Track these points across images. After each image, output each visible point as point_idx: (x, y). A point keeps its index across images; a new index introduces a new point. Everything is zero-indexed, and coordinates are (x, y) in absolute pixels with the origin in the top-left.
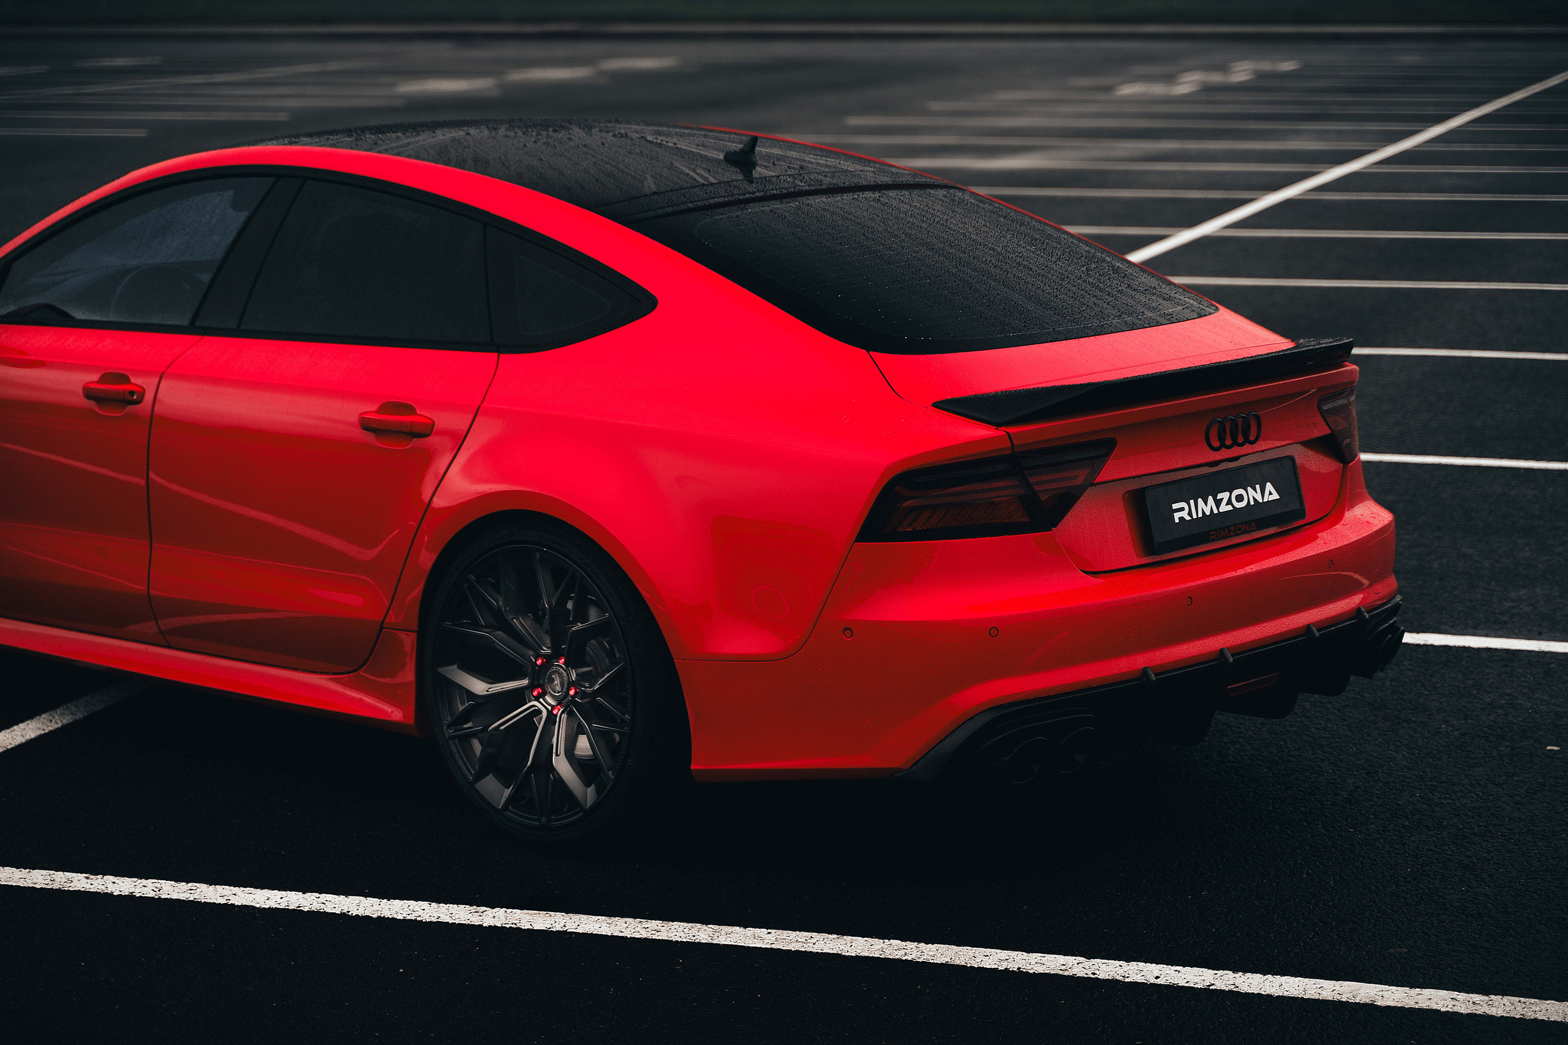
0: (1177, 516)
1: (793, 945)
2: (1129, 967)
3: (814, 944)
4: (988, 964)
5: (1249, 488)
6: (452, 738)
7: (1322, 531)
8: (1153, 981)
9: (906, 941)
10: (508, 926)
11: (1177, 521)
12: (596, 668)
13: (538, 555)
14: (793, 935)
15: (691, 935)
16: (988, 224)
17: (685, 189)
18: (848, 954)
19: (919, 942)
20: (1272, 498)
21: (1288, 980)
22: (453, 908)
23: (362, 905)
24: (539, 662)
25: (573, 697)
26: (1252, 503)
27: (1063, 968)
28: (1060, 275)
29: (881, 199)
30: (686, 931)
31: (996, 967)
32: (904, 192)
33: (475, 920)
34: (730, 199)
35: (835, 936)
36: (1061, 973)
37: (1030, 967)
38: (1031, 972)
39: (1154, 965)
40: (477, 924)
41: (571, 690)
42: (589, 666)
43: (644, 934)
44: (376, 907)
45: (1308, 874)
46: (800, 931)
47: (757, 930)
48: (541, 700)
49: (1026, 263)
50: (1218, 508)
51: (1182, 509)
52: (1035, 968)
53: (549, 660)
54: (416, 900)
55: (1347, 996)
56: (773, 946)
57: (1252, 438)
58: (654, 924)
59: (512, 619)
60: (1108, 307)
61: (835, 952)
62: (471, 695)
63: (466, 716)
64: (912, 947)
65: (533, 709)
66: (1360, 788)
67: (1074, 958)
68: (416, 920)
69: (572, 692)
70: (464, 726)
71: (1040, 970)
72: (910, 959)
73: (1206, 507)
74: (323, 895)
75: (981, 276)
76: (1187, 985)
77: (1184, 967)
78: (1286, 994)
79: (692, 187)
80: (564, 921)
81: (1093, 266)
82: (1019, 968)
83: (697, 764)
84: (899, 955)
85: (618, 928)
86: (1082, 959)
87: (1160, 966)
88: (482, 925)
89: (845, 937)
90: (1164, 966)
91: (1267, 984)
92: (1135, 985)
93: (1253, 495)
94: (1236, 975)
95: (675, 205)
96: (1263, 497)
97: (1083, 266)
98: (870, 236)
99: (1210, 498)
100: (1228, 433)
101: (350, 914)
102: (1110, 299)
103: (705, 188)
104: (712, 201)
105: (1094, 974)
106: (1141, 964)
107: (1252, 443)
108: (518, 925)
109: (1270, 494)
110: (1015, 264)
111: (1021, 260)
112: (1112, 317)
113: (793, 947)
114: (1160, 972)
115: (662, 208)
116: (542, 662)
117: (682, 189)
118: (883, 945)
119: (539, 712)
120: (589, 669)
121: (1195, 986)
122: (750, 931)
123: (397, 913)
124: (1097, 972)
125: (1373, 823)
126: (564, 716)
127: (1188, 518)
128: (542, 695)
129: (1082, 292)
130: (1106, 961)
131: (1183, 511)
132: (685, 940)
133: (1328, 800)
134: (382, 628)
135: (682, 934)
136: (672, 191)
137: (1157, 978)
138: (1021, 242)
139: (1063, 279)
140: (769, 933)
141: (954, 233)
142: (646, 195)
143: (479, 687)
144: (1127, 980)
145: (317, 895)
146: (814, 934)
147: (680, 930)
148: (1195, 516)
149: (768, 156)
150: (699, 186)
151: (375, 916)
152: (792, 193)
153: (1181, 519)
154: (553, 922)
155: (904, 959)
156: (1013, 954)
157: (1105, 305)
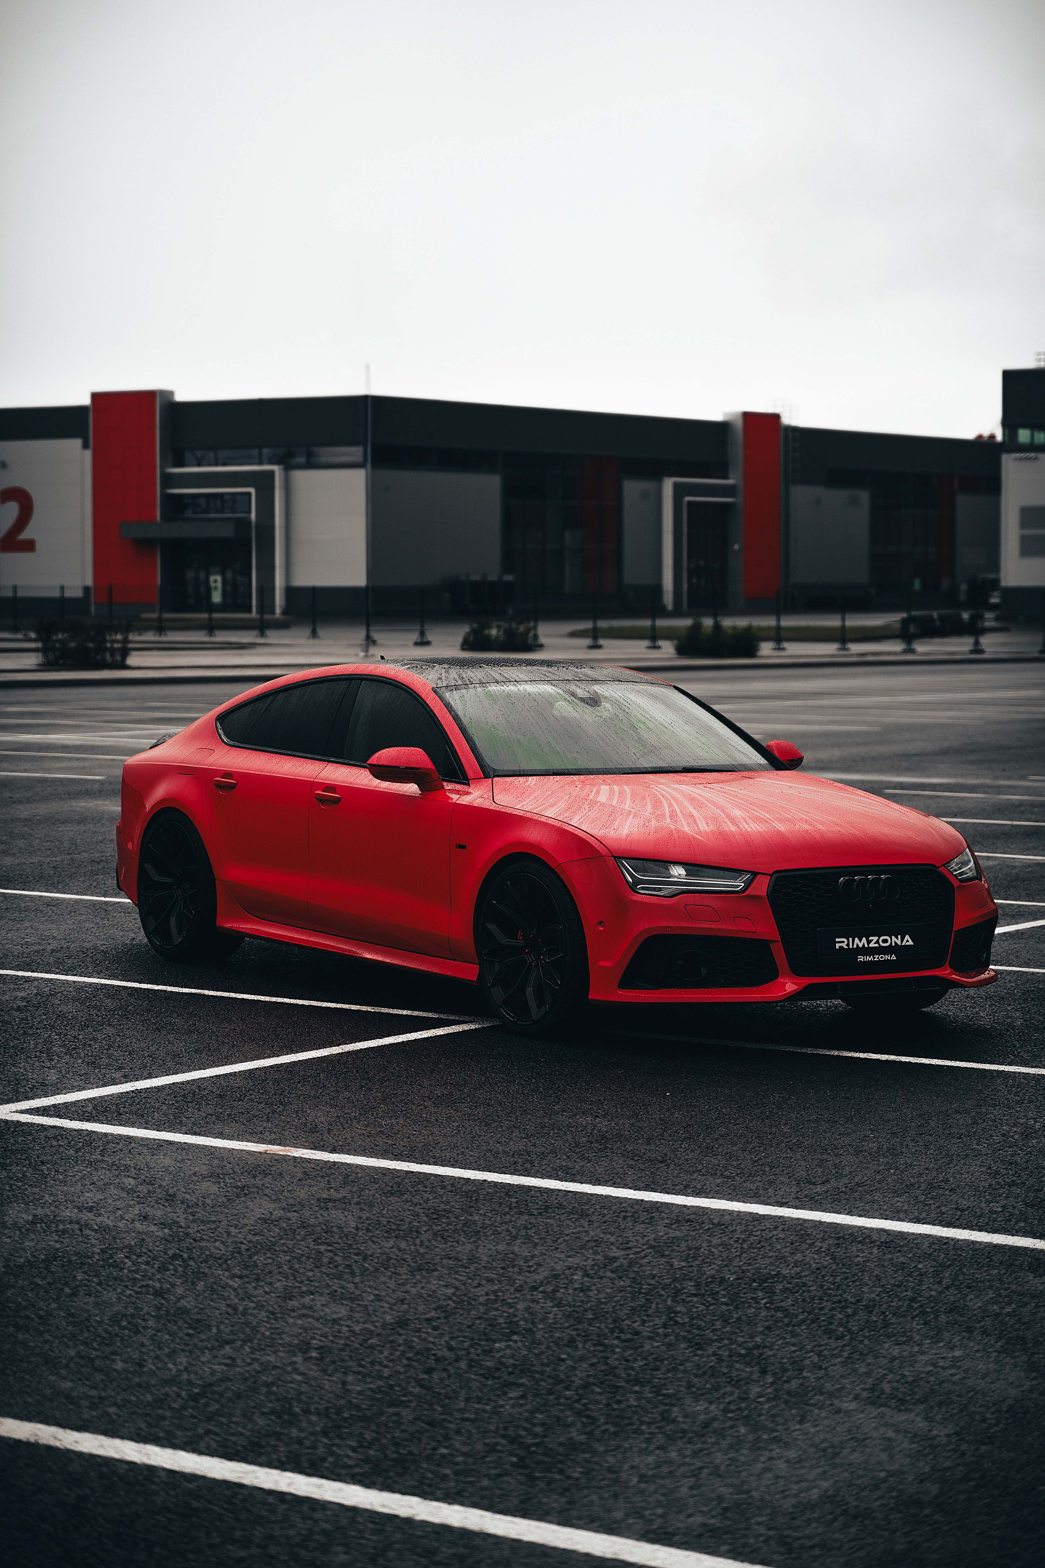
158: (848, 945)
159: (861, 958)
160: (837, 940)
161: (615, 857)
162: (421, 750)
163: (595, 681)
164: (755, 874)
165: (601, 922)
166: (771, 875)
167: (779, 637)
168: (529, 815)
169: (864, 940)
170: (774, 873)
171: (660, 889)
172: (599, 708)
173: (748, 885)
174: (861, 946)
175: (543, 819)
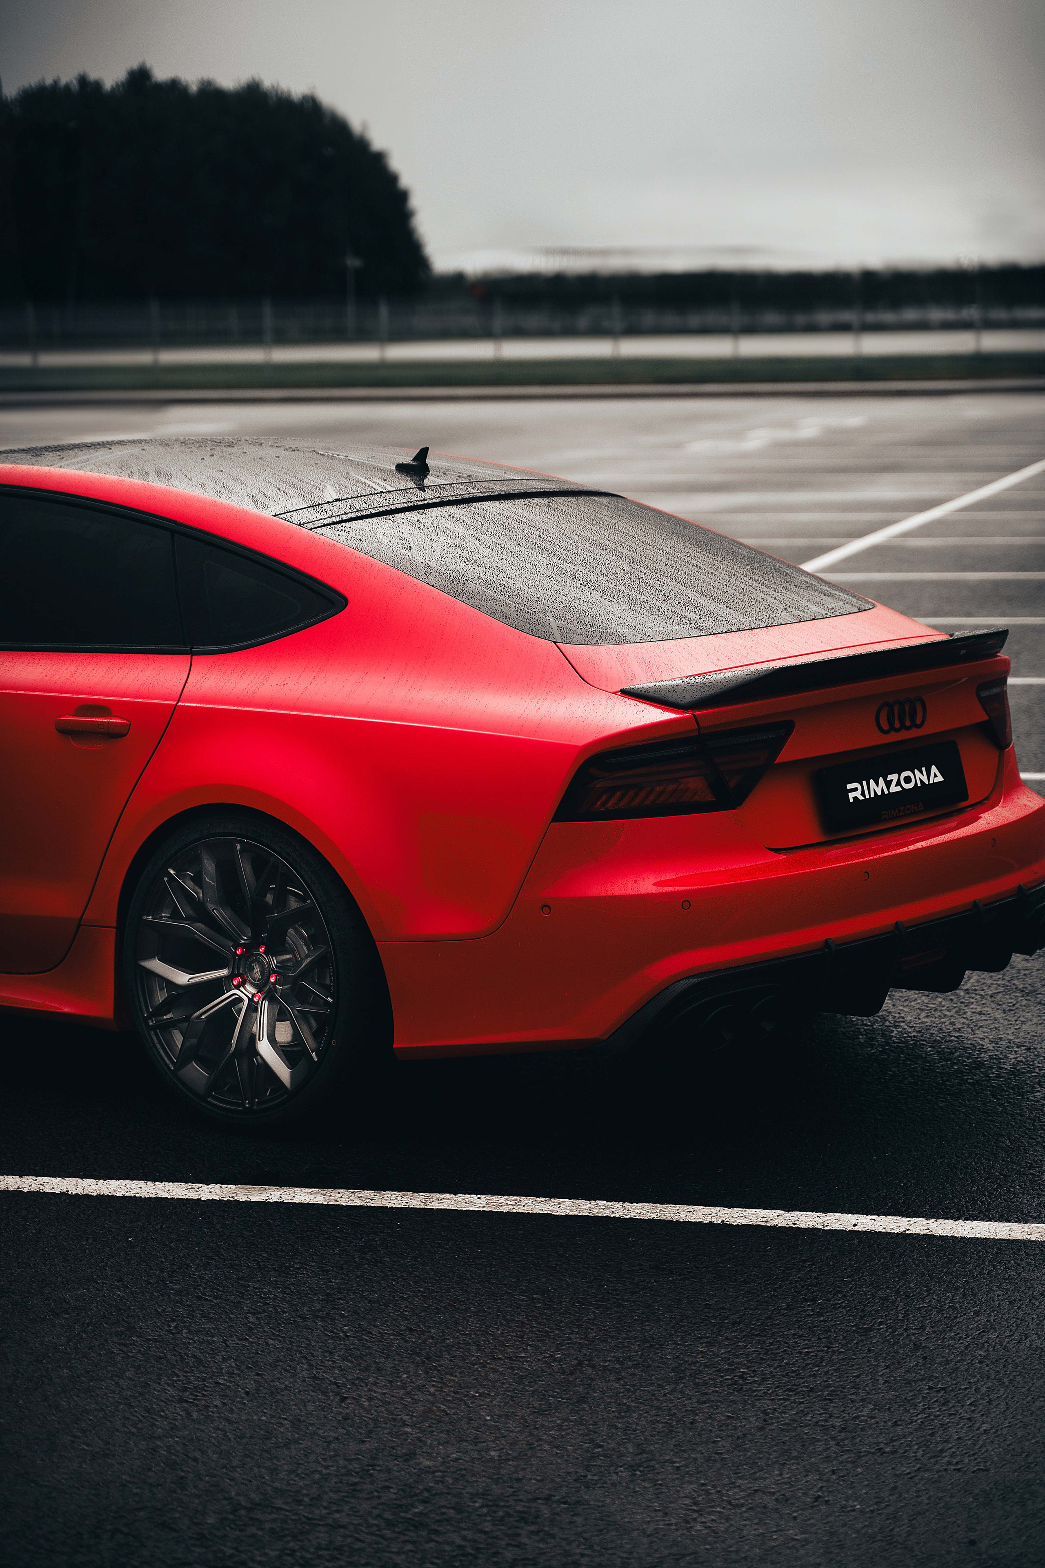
0: (851, 795)
1: (504, 1207)
2: (827, 1218)
3: (524, 1206)
4: (693, 1218)
5: (916, 771)
6: (154, 1028)
7: (984, 813)
8: (851, 1228)
9: (611, 1202)
10: (226, 1199)
11: (851, 800)
12: (295, 955)
13: (238, 846)
14: (502, 1199)
15: (404, 1202)
16: (654, 528)
17: (365, 496)
18: (558, 1214)
19: (624, 1202)
20: (937, 780)
21: (978, 1224)
22: (170, 1185)
23: (79, 1184)
24: (239, 952)
25: (274, 984)
26: (919, 785)
27: (765, 1219)
28: (727, 573)
29: (551, 504)
30: (399, 1198)
31: (701, 1220)
32: (570, 499)
33: (193, 1195)
34: (410, 504)
35: (543, 1199)
36: (763, 1224)
37: (733, 1220)
38: (735, 1224)
39: (850, 1215)
40: (196, 1198)
41: (272, 977)
42: (289, 954)
43: (358, 1203)
44: (94, 1187)
45: (984, 1136)
46: (509, 1195)
47: (467, 1196)
48: (242, 989)
49: (694, 562)
50: (888, 789)
51: (856, 789)
52: (738, 1221)
53: (250, 948)
54: (132, 1179)
55: (1036, 1235)
56: (485, 1209)
57: (918, 722)
58: (367, 1194)
59: (213, 910)
60: (775, 601)
61: (546, 1212)
62: (171, 985)
63: (167, 1005)
64: (618, 1206)
65: (234, 997)
66: (1022, 1062)
67: (774, 1211)
68: (135, 1197)
69: (272, 980)
70: (165, 1017)
71: (743, 1222)
72: (618, 1216)
73: (877, 788)
74: (39, 1178)
75: (654, 574)
76: (884, 1231)
77: (879, 1216)
78: (978, 1236)
79: (371, 494)
80: (279, 1193)
81: (756, 565)
82: (723, 1221)
83: (399, 1043)
84: (606, 1213)
85: (332, 1198)
86: (781, 1212)
87: (856, 1216)
88: (200, 1199)
89: (552, 1200)
90: (860, 1215)
91: (960, 1228)
92: (834, 1232)
93: (920, 777)
94: (928, 1222)
95: (358, 510)
96: (929, 779)
97: (748, 565)
98: (546, 537)
99: (881, 779)
100: (896, 718)
101: (70, 1193)
102: (776, 594)
103: (384, 495)
104: (393, 507)
105: (794, 1224)
106: (837, 1215)
107: (919, 726)
108: (236, 1198)
109: (935, 776)
110: (684, 563)
111: (689, 559)
112: (780, 610)
113: (505, 1209)
114: (857, 1221)
115: (345, 513)
116: (242, 952)
117: (361, 496)
118: (590, 1205)
119: (240, 1000)
120: (288, 956)
121: (892, 1232)
122: (461, 1197)
123: (115, 1191)
124: (796, 1222)
125: (1039, 1091)
126: (266, 1003)
127: (861, 798)
128: (242, 984)
129: (751, 588)
130: (805, 1213)
131: (856, 791)
132: (399, 1206)
133: (993, 1073)
134: (79, 925)
135: (395, 1202)
136: (352, 498)
137: (855, 1225)
138: (687, 543)
139: (730, 577)
140: (479, 1198)
141: (624, 535)
142: (329, 502)
143: (182, 978)
144: (826, 1228)
145: (34, 1178)
146: (522, 1198)
147: (393, 1197)
148: (867, 797)
149: (438, 469)
150: (377, 493)
151: (94, 1194)
152: (466, 498)
153: (855, 798)
154: (269, 1195)
155: (612, 1216)
156: (715, 1210)
157: (773, 600)
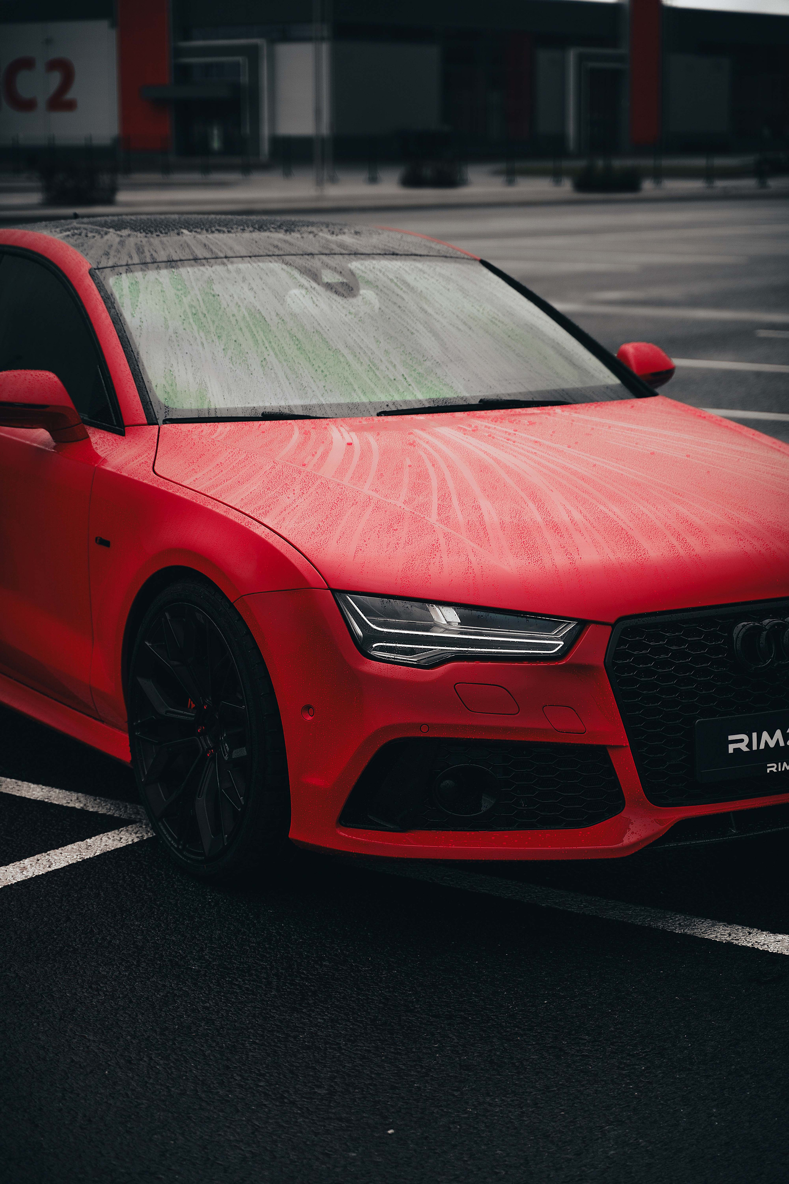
158: (750, 745)
159: (772, 768)
160: (731, 738)
161: (334, 591)
162: (52, 375)
163: (356, 254)
164: (583, 624)
165: (308, 707)
166: (613, 626)
167: (658, 175)
168: (200, 500)
169: (778, 734)
170: (620, 620)
171: (412, 652)
172: (353, 301)
173: (571, 641)
174: (772, 744)
175: (221, 510)
